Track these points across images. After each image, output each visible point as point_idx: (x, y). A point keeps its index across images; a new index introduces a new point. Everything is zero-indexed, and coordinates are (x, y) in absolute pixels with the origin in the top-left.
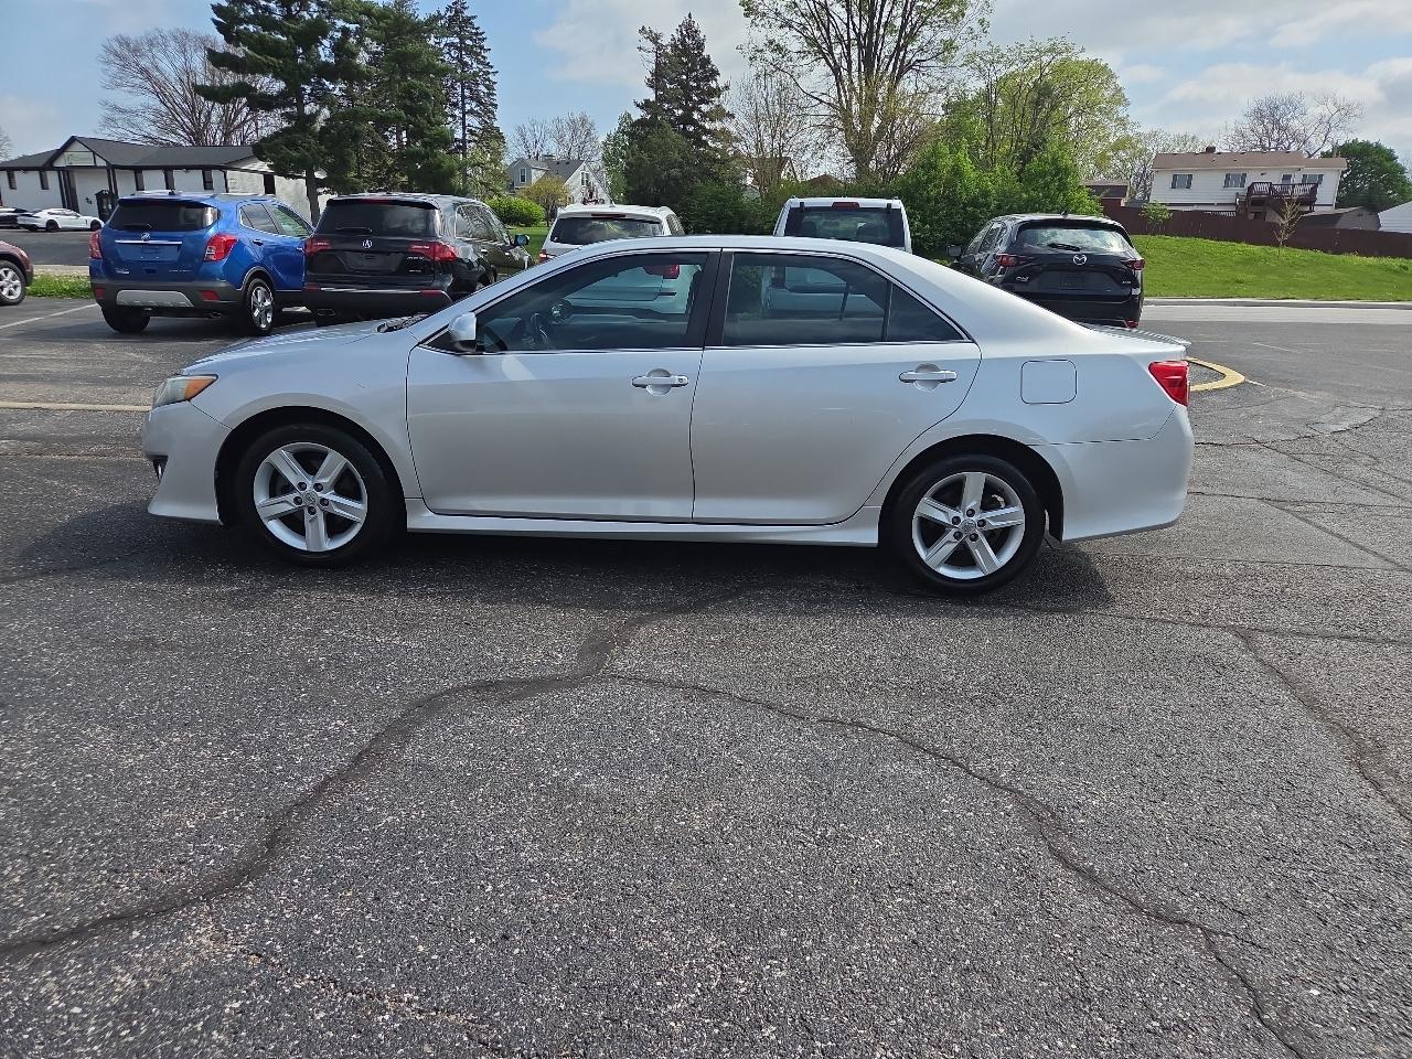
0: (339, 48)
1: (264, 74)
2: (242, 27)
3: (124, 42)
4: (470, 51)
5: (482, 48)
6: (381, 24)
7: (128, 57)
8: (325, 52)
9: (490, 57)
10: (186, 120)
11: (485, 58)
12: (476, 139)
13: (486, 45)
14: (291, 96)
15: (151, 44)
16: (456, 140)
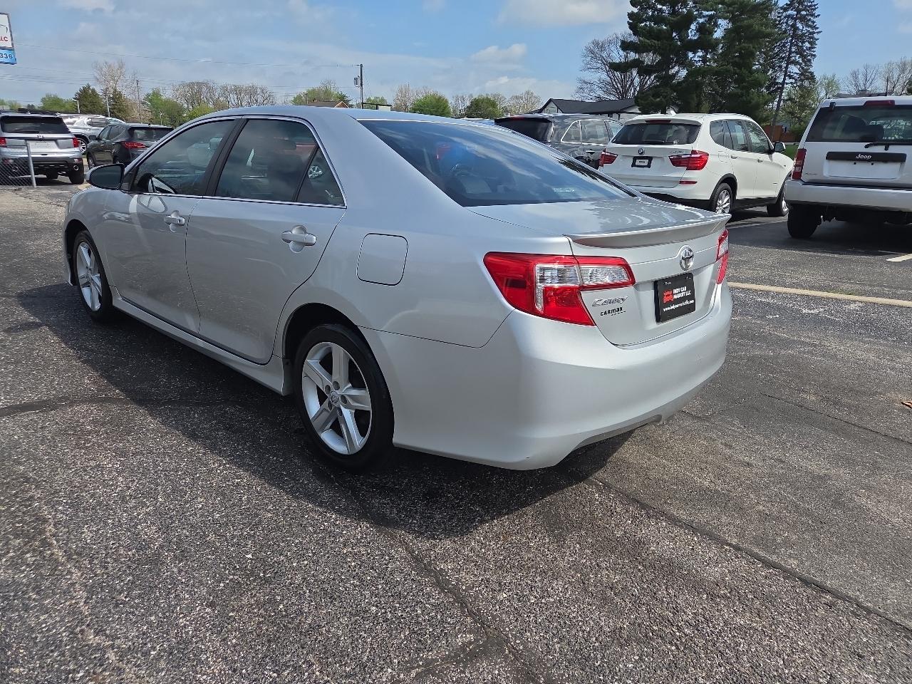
0: (701, 29)
1: (648, 51)
2: (643, 24)
3: (596, 43)
4: (803, 19)
5: (812, 15)
6: (730, 8)
7: (596, 51)
8: (692, 34)
9: (818, 22)
10: (619, 85)
11: (814, 22)
12: (794, 81)
13: (816, 12)
14: (664, 65)
15: (610, 42)
16: (777, 83)
